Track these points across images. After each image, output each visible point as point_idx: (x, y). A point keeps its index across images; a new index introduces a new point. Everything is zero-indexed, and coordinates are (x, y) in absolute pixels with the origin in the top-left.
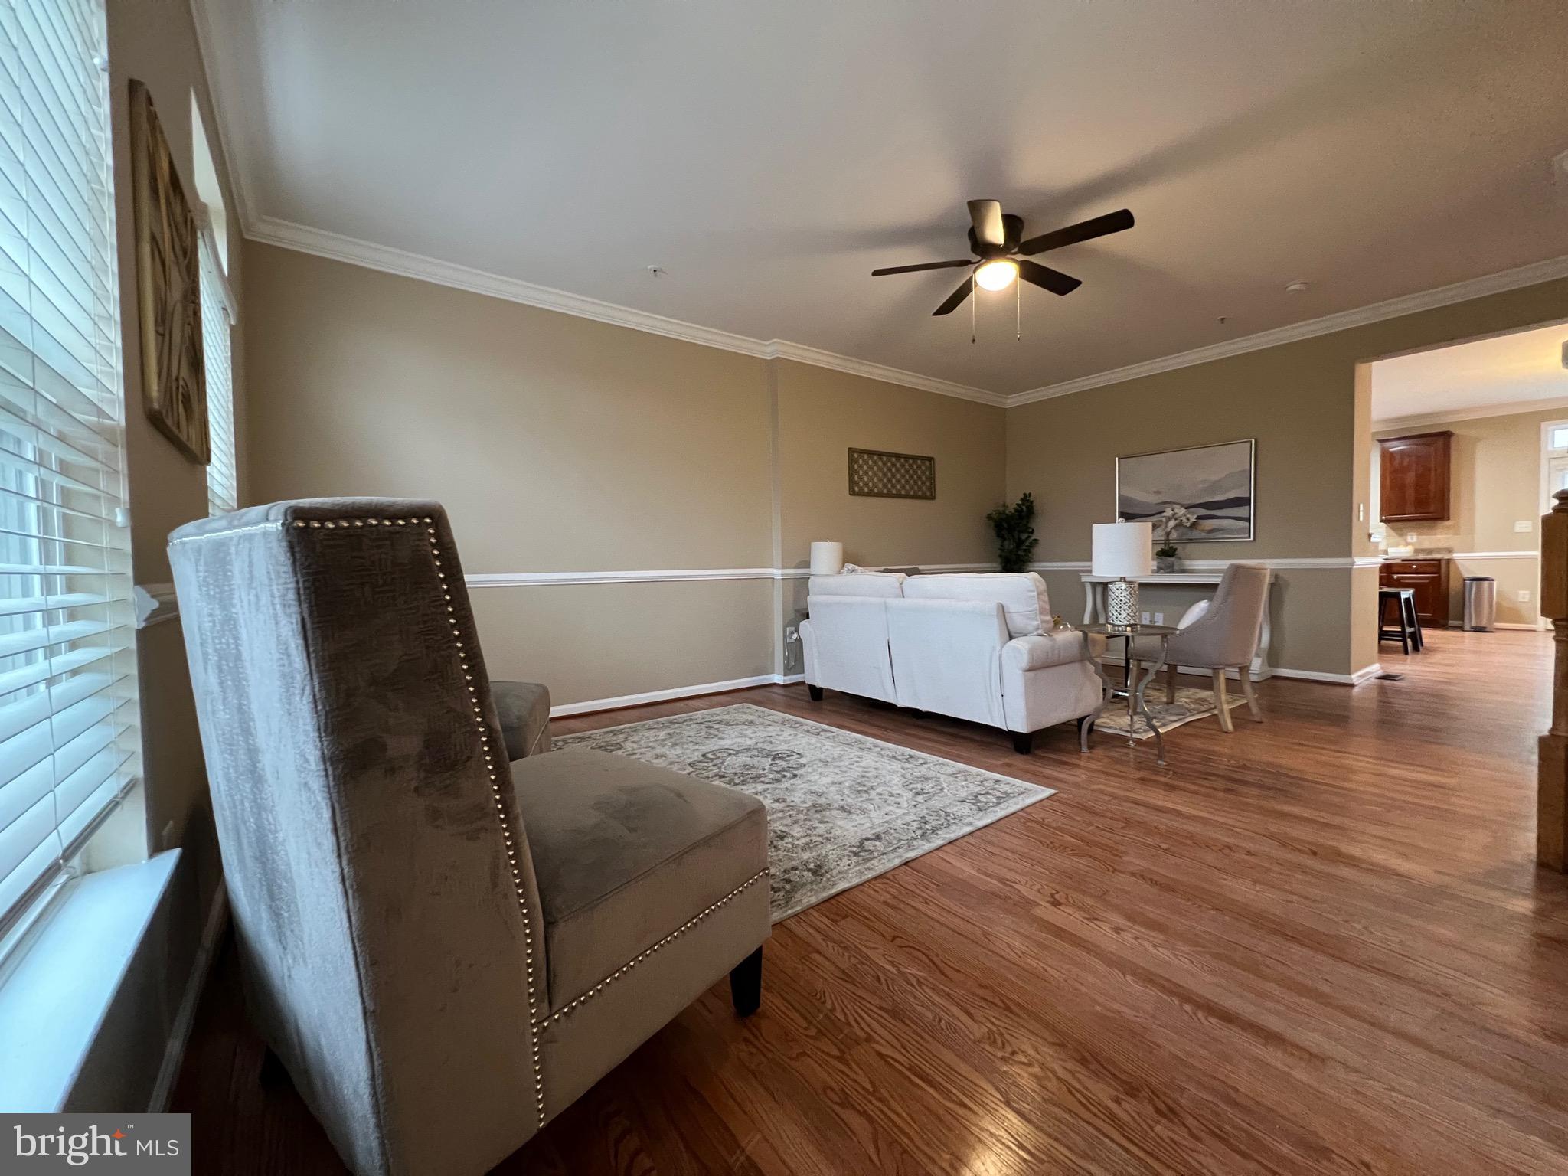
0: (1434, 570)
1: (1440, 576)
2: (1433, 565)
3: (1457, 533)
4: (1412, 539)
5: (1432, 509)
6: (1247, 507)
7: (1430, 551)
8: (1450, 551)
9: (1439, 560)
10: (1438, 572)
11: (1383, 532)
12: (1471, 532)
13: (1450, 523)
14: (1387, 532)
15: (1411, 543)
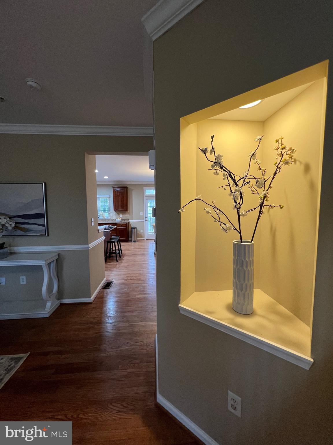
0: (125, 226)
2: (125, 224)
3: (130, 215)
4: (121, 216)
5: (124, 208)
6: (43, 219)
7: (125, 220)
8: (129, 220)
9: (126, 223)
10: (126, 226)
11: (115, 214)
12: (132, 214)
13: (128, 212)
14: (116, 214)
15: (121, 218)
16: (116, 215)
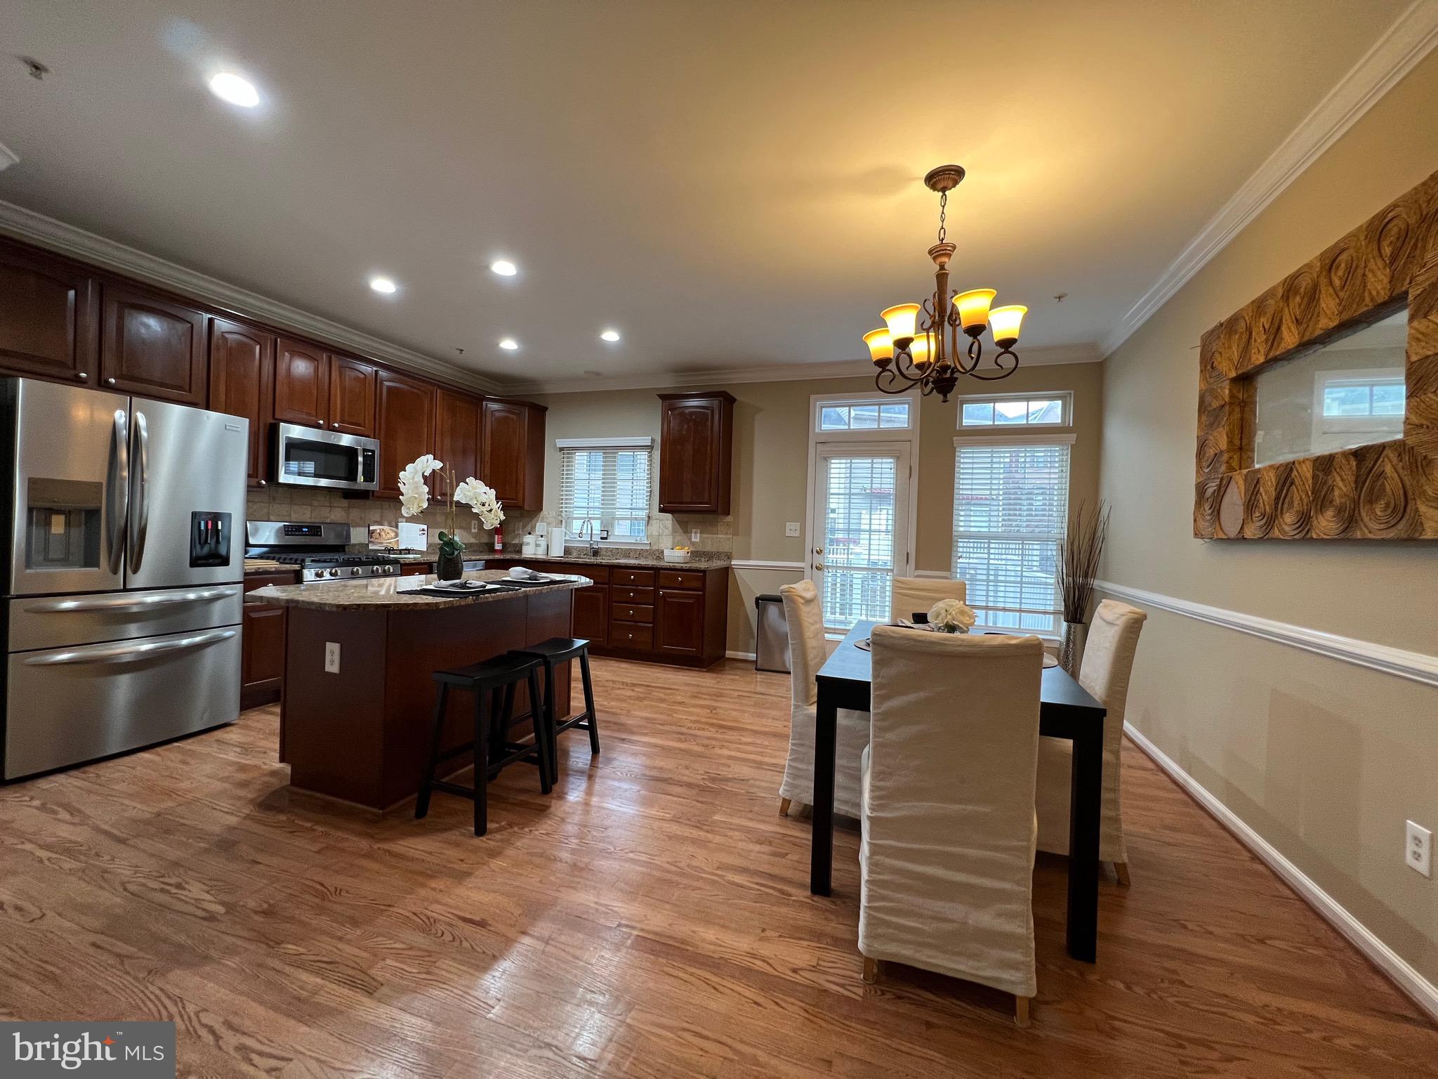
0: (698, 584)
1: (704, 594)
2: (700, 578)
3: (736, 533)
4: (696, 537)
7: (710, 556)
8: (729, 557)
9: (704, 571)
10: (703, 589)
11: (670, 526)
12: (748, 533)
13: (729, 519)
14: (673, 526)
15: (693, 544)
16: (674, 531)
